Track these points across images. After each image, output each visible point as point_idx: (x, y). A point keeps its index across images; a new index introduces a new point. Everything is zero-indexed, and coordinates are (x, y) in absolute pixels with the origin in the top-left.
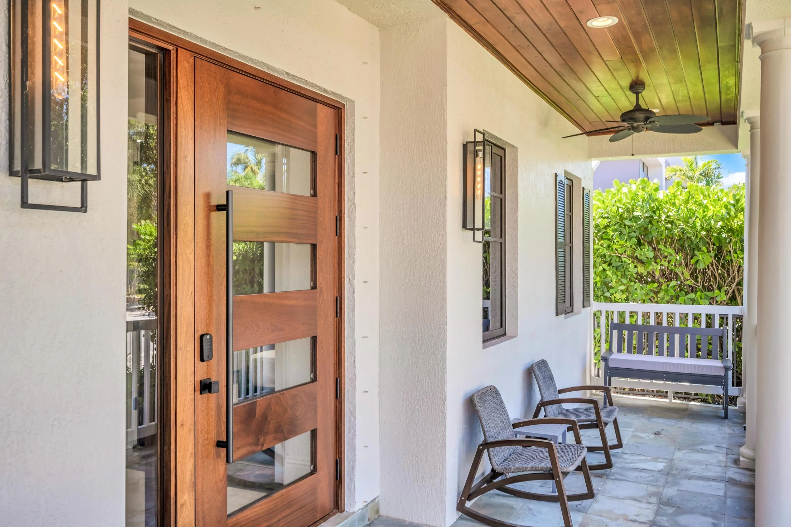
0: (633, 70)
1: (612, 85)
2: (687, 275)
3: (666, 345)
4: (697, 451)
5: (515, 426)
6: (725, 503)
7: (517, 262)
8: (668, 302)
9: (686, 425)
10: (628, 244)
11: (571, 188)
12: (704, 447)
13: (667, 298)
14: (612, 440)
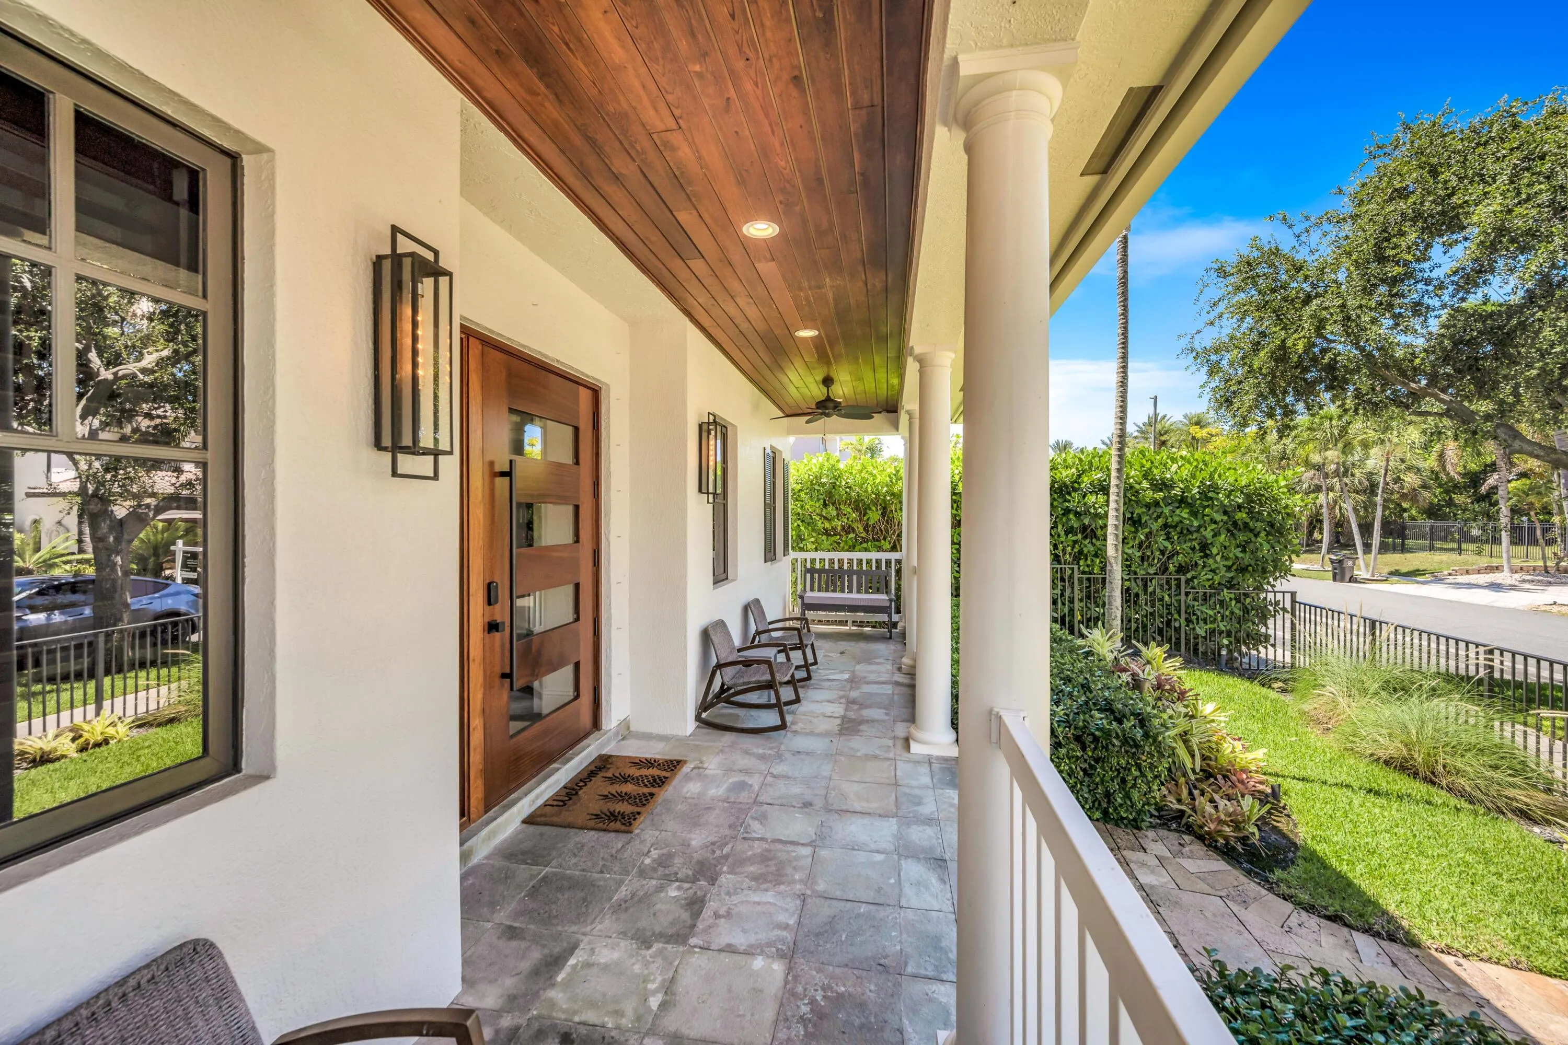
0: (825, 369)
1: (810, 380)
2: (861, 529)
3: (846, 584)
4: (871, 664)
5: (739, 650)
6: (893, 698)
7: (736, 520)
8: (848, 550)
9: (863, 645)
10: (817, 505)
11: (774, 459)
12: (877, 661)
13: (846, 548)
14: (811, 659)
